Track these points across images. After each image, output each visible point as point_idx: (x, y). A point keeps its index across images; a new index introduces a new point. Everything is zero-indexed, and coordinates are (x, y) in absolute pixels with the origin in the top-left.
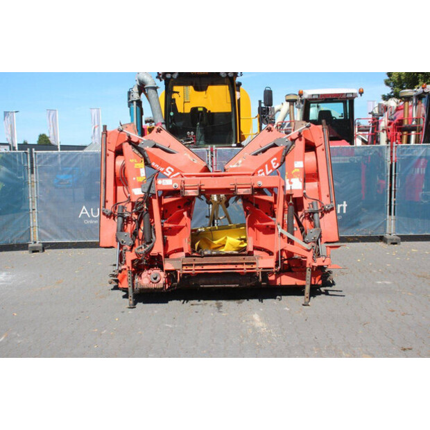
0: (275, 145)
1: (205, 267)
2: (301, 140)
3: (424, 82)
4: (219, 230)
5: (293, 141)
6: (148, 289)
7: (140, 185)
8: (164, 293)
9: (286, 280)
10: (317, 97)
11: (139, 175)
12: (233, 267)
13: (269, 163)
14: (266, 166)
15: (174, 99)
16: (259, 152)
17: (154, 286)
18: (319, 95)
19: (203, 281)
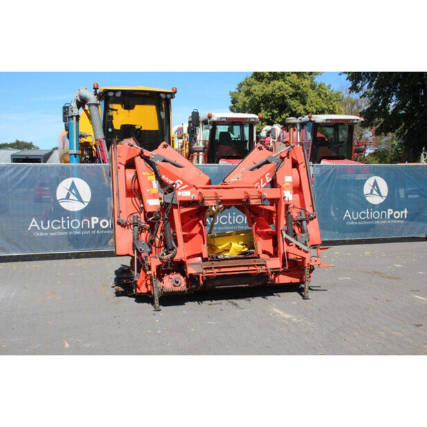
0: (267, 162)
1: (222, 270)
2: (288, 158)
3: (265, 110)
4: (217, 237)
5: (282, 159)
6: (173, 292)
7: (154, 196)
8: (186, 295)
9: (283, 279)
10: (225, 120)
11: (152, 187)
12: (246, 268)
13: (263, 177)
14: (262, 180)
15: (112, 116)
16: (255, 168)
17: (177, 289)
18: (226, 118)
19: (219, 282)
